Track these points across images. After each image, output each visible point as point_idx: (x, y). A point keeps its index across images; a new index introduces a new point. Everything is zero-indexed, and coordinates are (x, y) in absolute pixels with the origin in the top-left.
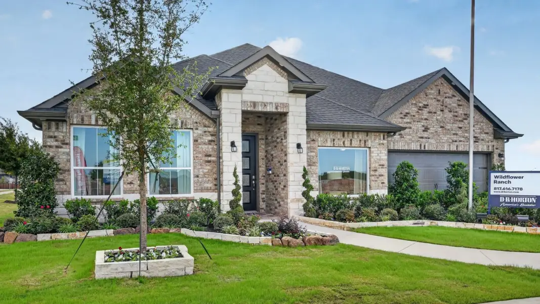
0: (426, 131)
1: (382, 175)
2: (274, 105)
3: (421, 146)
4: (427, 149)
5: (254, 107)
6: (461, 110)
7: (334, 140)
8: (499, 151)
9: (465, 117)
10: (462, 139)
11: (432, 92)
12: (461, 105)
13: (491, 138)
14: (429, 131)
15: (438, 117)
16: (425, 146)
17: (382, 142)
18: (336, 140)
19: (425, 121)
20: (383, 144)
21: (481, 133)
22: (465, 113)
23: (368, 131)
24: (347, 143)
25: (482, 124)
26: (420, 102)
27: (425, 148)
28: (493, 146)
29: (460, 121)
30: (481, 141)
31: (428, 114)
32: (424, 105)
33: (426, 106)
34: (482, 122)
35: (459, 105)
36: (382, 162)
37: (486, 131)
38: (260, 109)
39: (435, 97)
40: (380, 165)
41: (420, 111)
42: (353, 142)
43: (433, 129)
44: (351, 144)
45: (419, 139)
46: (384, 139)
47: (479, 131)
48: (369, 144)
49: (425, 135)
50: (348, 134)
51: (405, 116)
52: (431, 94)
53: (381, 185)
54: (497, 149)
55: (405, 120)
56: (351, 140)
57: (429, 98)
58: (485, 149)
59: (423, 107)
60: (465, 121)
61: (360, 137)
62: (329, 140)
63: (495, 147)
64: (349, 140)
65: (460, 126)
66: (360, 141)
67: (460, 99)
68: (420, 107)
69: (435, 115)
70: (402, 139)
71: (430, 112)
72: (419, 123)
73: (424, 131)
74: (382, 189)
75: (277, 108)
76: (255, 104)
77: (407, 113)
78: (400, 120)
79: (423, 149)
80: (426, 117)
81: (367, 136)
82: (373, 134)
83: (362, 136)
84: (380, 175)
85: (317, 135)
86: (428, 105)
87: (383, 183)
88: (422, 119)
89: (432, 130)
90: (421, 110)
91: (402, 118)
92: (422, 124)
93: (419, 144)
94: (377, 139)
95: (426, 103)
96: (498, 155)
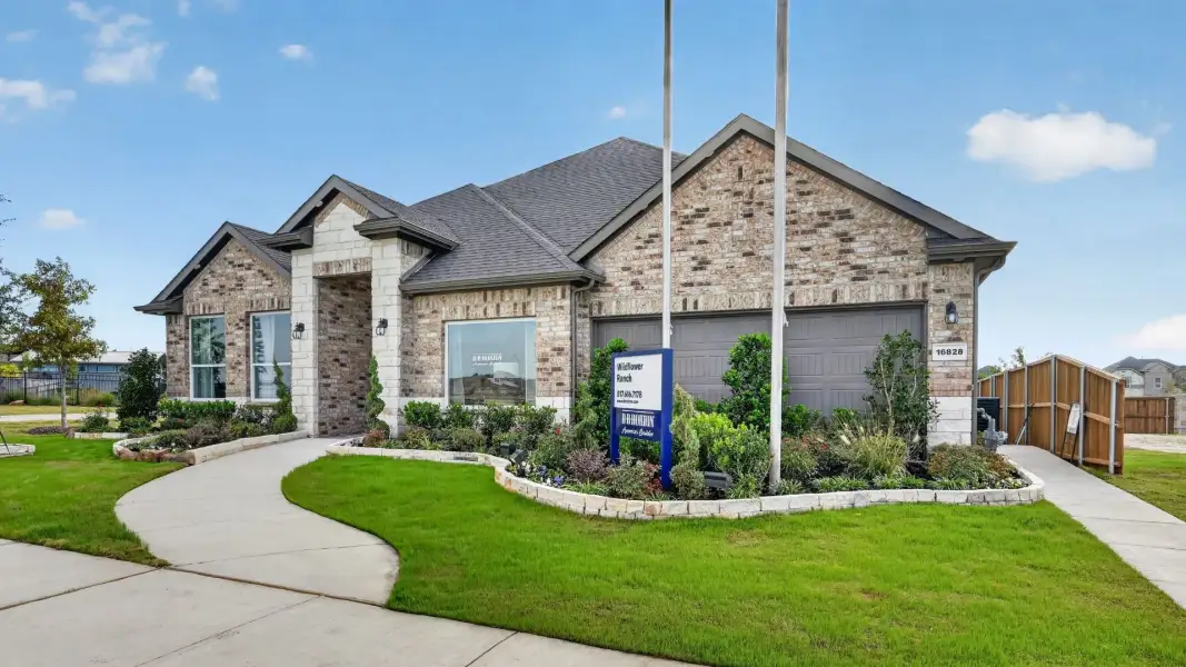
0: (701, 269)
1: (559, 369)
2: (352, 264)
3: (685, 302)
4: (701, 308)
5: (328, 270)
6: (810, 204)
7: (468, 308)
8: (947, 298)
9: (820, 221)
10: (811, 276)
11: (721, 176)
12: (809, 193)
13: (917, 262)
14: (709, 267)
15: (735, 233)
16: (696, 303)
17: (558, 304)
18: (471, 308)
19: (699, 247)
20: (561, 307)
21: (877, 255)
22: (824, 209)
23: (529, 285)
24: (491, 312)
25: (882, 231)
26: (686, 207)
27: (696, 307)
28: (925, 285)
29: (804, 232)
30: (878, 277)
31: (708, 230)
32: (697, 210)
33: (700, 213)
34: (886, 225)
35: (802, 194)
36: (557, 344)
37: (900, 247)
38: (334, 272)
39: (729, 186)
40: (554, 349)
41: (686, 227)
42: (502, 309)
43: (723, 261)
44: (498, 312)
45: (682, 289)
46: (563, 296)
47: (874, 249)
48: (532, 309)
49: (700, 276)
50: (493, 295)
51: (648, 242)
52: (714, 182)
53: (555, 388)
54: (938, 291)
55: (647, 252)
56: (498, 306)
57: (711, 193)
58: (892, 295)
59: (694, 216)
60: (823, 230)
61: (516, 299)
62: (459, 310)
63: (932, 287)
64: (495, 305)
65: (806, 244)
66: (515, 304)
67: (805, 177)
68: (687, 217)
69: (729, 228)
70: (638, 292)
71: (710, 226)
72: (683, 253)
73: (695, 269)
74: (557, 396)
75: (355, 267)
76: (327, 265)
77: (651, 236)
78: (636, 253)
79: (690, 308)
80: (701, 237)
81: (529, 293)
82: (540, 290)
83: (518, 296)
84: (554, 369)
85: (441, 302)
86: (707, 209)
87: (560, 384)
88: (692, 243)
89: (719, 263)
90: (688, 223)
91: (639, 248)
92: (692, 254)
93: (681, 299)
94: (550, 299)
95: (703, 206)
96: (944, 309)
